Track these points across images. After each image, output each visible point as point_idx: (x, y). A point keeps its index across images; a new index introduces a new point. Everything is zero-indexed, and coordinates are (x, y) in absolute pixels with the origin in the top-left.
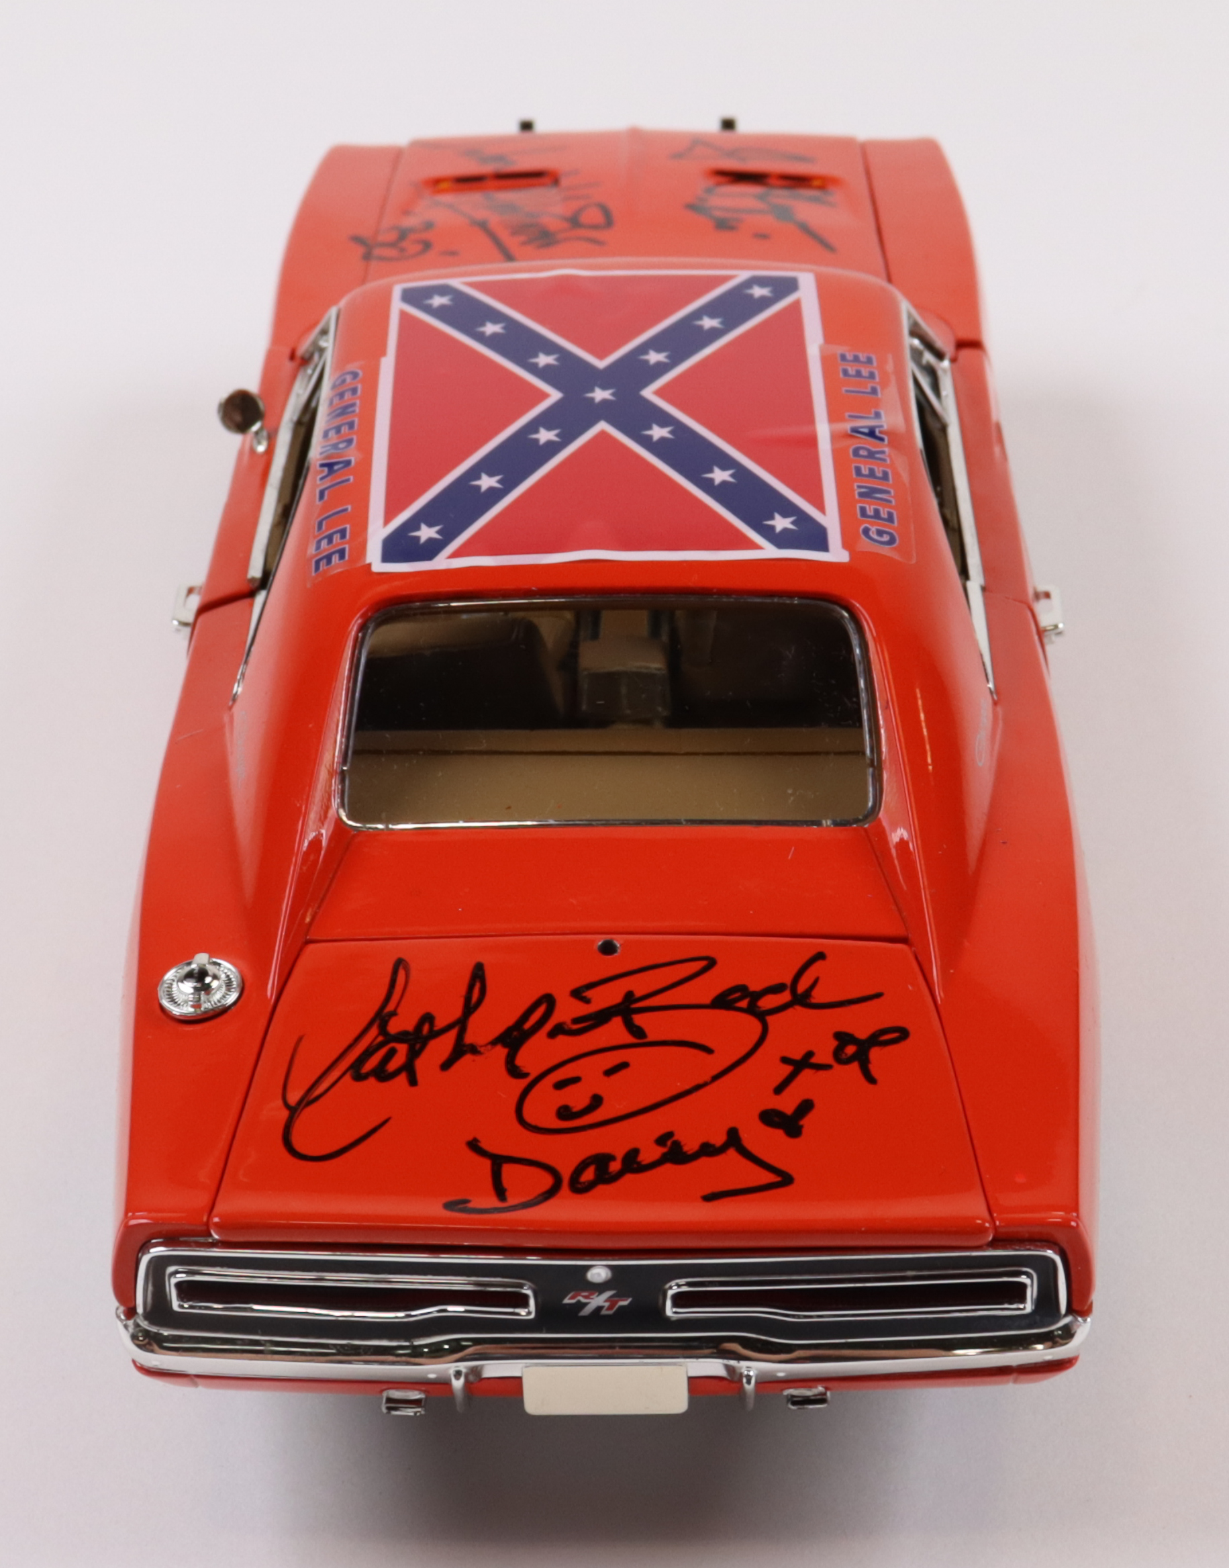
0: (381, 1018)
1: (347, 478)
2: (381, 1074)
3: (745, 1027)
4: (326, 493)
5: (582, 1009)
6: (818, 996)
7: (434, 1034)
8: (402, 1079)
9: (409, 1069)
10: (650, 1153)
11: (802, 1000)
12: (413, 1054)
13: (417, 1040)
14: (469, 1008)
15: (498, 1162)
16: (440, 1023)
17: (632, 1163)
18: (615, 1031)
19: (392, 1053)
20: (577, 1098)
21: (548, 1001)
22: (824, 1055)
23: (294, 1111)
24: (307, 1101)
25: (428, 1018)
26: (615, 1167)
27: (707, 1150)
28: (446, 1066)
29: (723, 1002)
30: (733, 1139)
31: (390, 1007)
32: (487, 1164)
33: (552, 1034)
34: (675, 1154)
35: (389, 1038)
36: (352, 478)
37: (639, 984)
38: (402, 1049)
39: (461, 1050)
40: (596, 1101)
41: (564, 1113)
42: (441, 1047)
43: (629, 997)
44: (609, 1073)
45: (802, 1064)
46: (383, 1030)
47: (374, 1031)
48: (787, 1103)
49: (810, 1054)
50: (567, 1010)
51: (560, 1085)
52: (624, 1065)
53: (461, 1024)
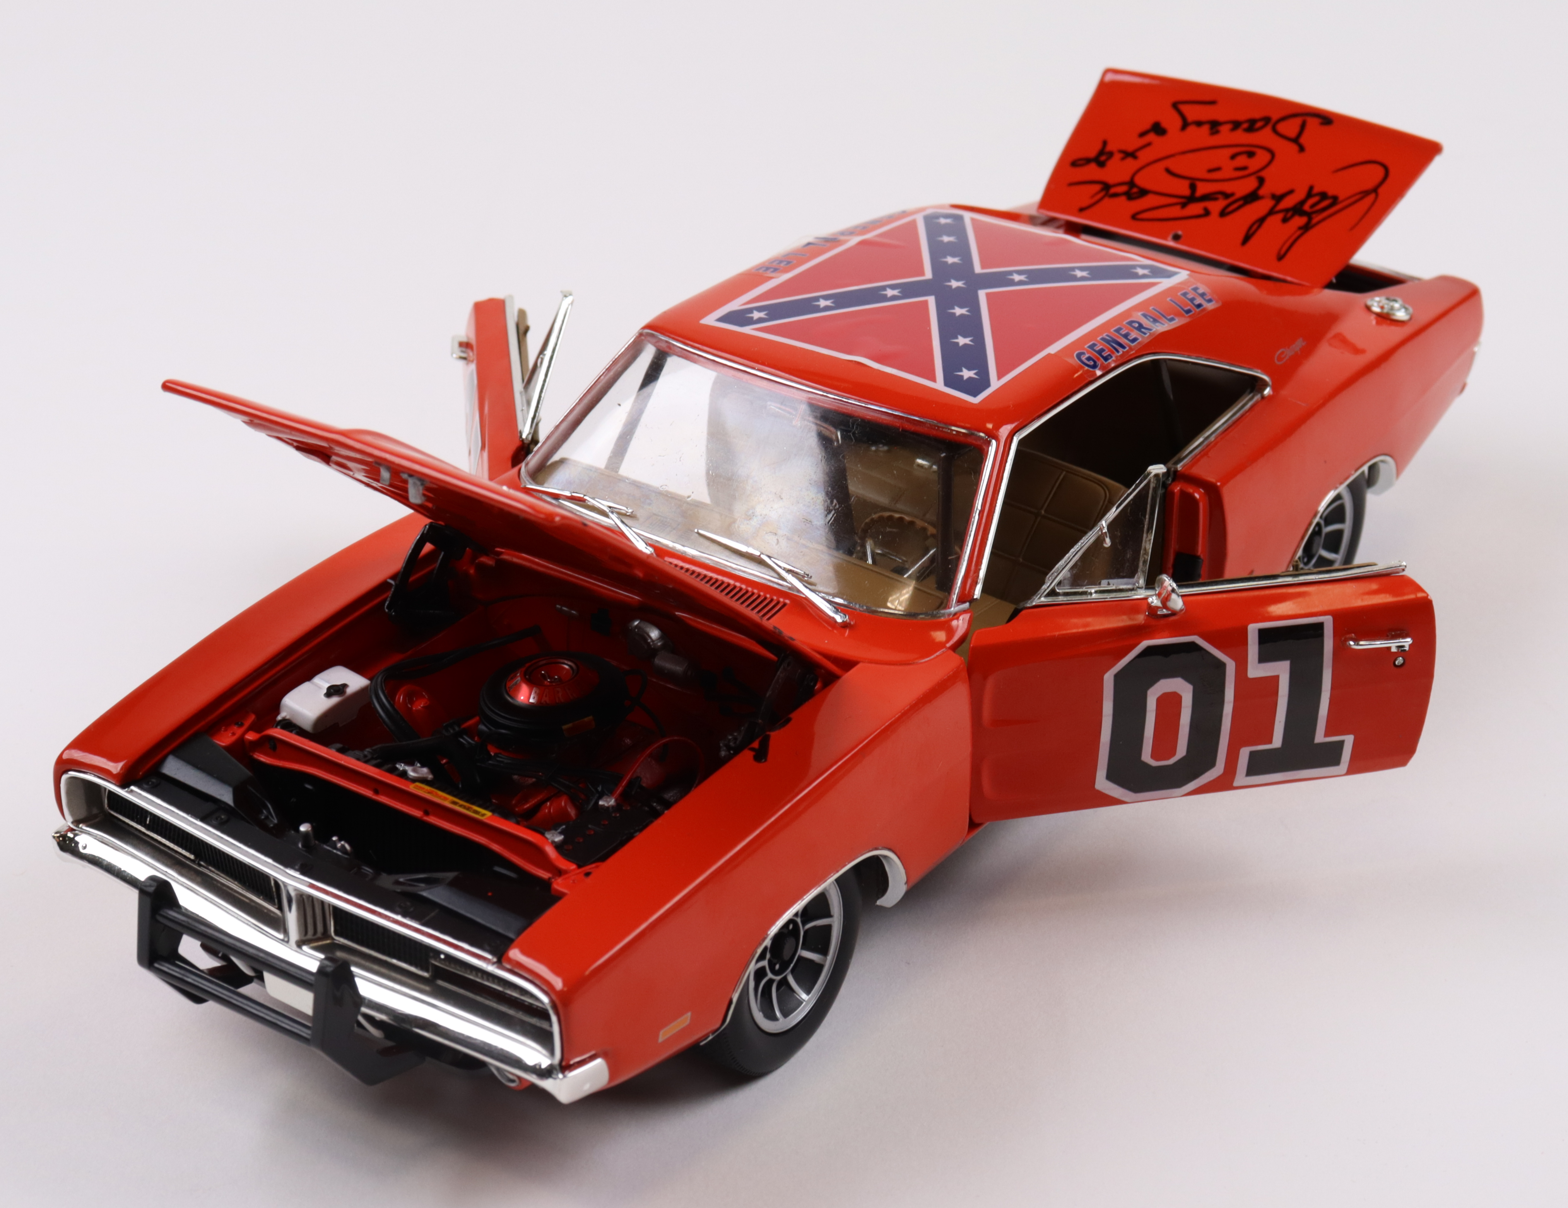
0: (1306, 228)
1: (1154, 311)
2: (1323, 196)
3: (1141, 181)
4: (1169, 317)
5: (1210, 205)
6: (1097, 187)
7: (1287, 210)
8: (1316, 190)
9: (1310, 195)
10: (1225, 129)
11: (1106, 187)
12: (1303, 202)
13: (1297, 210)
14: (1261, 221)
15: (1296, 140)
16: (1280, 216)
17: (1236, 125)
18: (1202, 189)
19: (1313, 206)
20: (1242, 161)
21: (1223, 214)
22: (1118, 156)
23: (1375, 190)
24: (1366, 193)
25: (1285, 220)
26: (1245, 126)
27: (1199, 124)
28: (1291, 192)
29: (1143, 192)
30: (1185, 125)
31: (1299, 232)
32: (1303, 140)
33: (1232, 194)
34: (1215, 126)
35: (1309, 215)
36: (1151, 308)
37: (1176, 211)
38: (1307, 207)
39: (1278, 198)
40: (1233, 157)
41: (1251, 154)
42: (1288, 202)
43: (1184, 206)
44: (1218, 169)
45: (1131, 155)
46: (1310, 219)
47: (1315, 221)
48: (1151, 137)
49: (1123, 159)
50: (1216, 206)
51: (1245, 168)
52: (1210, 171)
53: (1271, 212)
